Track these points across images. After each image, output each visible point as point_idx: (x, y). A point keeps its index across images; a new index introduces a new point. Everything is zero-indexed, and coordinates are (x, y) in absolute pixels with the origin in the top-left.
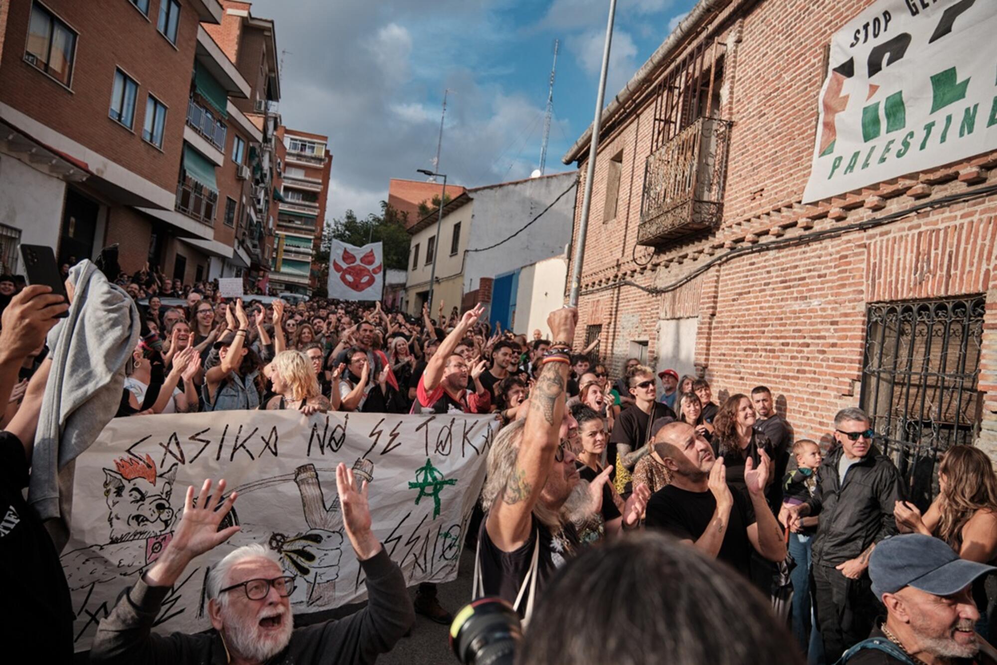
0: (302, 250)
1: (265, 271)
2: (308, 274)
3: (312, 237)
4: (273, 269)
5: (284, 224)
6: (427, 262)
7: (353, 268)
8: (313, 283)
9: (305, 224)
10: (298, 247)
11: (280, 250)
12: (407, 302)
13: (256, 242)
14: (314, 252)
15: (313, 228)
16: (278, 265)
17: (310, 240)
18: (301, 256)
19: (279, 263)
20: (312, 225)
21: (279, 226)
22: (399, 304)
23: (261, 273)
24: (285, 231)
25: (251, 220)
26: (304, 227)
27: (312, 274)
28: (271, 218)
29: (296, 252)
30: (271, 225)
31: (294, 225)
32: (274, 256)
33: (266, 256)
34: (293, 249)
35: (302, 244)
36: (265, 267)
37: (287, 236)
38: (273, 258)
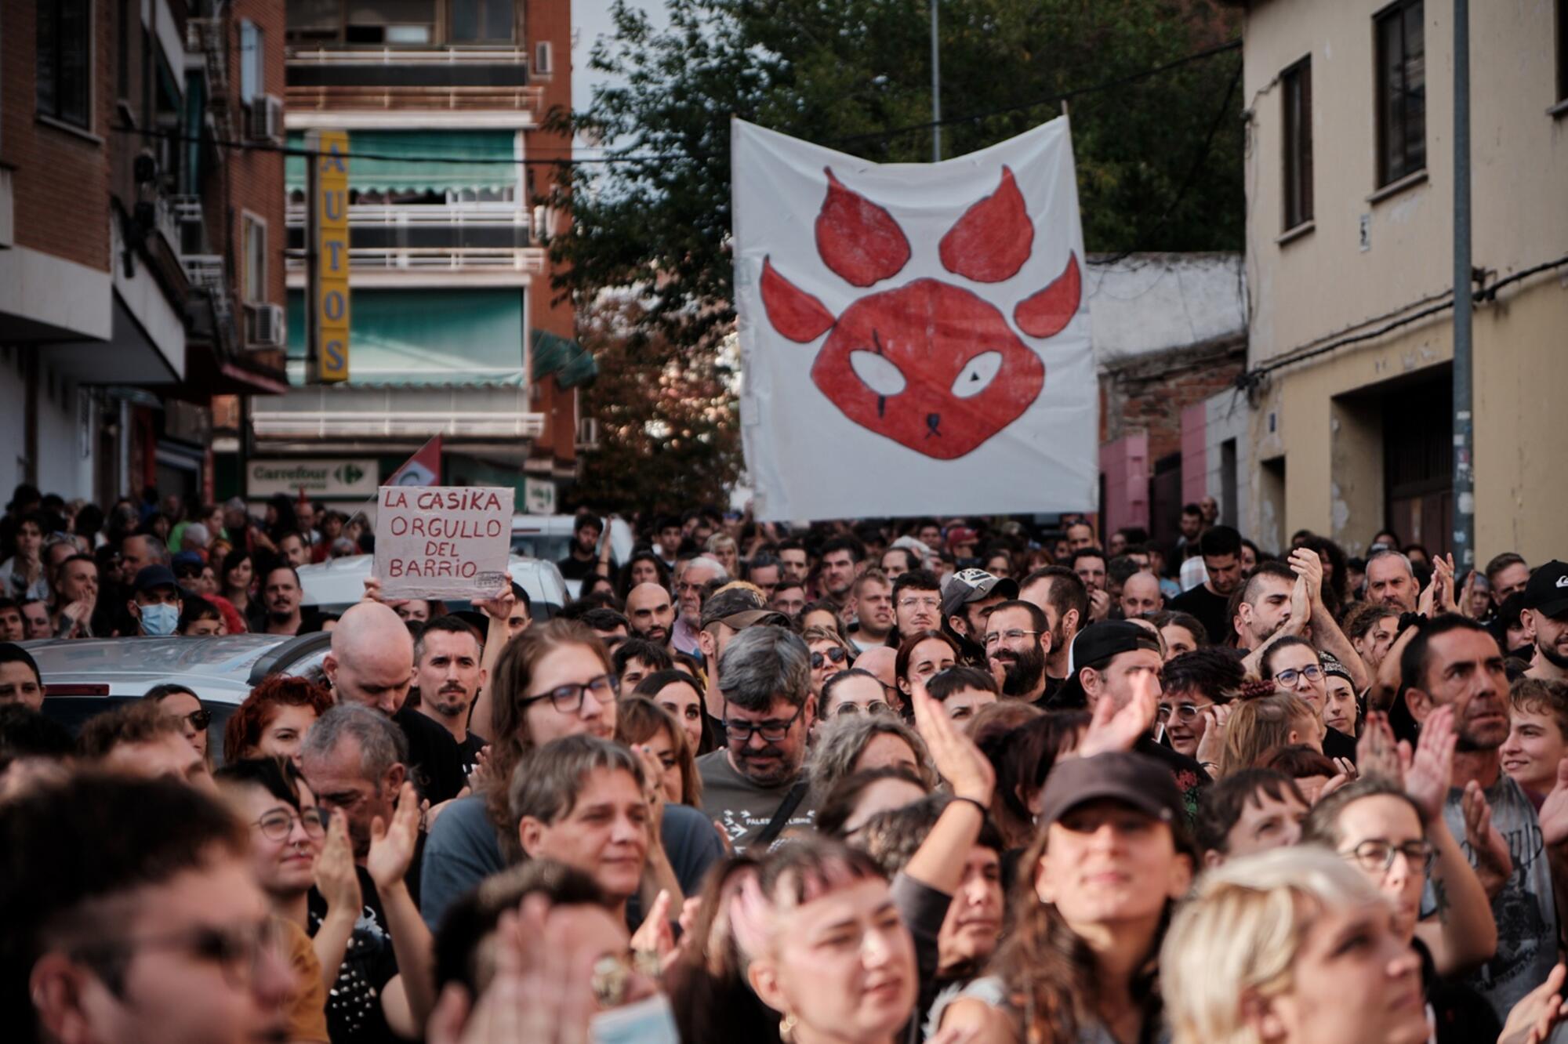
0: (456, 213)
1: (245, 392)
2: (518, 371)
3: (521, 119)
4: (297, 371)
5: (322, 57)
6: (1383, 176)
7: (895, 307)
8: (558, 424)
9: (458, 36)
10: (434, 198)
11: (330, 237)
12: (1275, 468)
13: (193, 210)
14: (547, 220)
15: (515, 56)
16: (325, 339)
17: (505, 135)
18: (457, 256)
19: (333, 323)
20: (500, 35)
21: (298, 76)
22: (1213, 489)
23: (226, 405)
24: (333, 103)
25: (163, 68)
26: (452, 57)
27: (544, 368)
28: (249, 38)
29: (419, 237)
30: (250, 89)
31: (386, 57)
32: (297, 280)
33: (248, 293)
34: (403, 216)
35: (450, 178)
36: (247, 362)
37: (357, 135)
38: (295, 294)
